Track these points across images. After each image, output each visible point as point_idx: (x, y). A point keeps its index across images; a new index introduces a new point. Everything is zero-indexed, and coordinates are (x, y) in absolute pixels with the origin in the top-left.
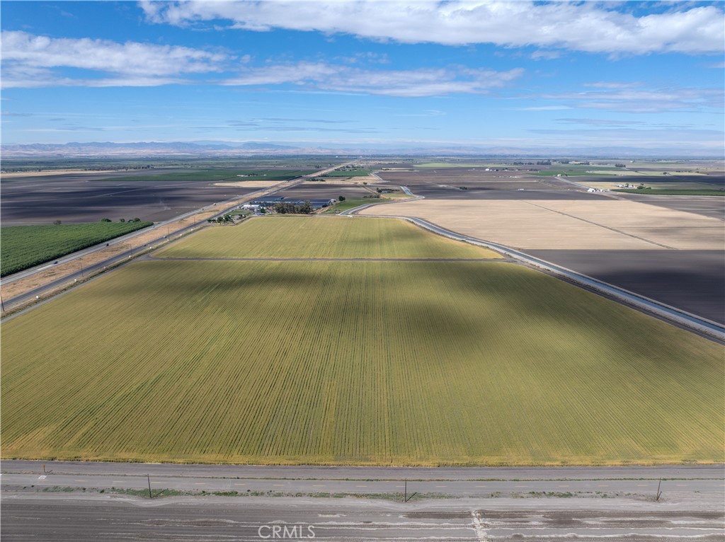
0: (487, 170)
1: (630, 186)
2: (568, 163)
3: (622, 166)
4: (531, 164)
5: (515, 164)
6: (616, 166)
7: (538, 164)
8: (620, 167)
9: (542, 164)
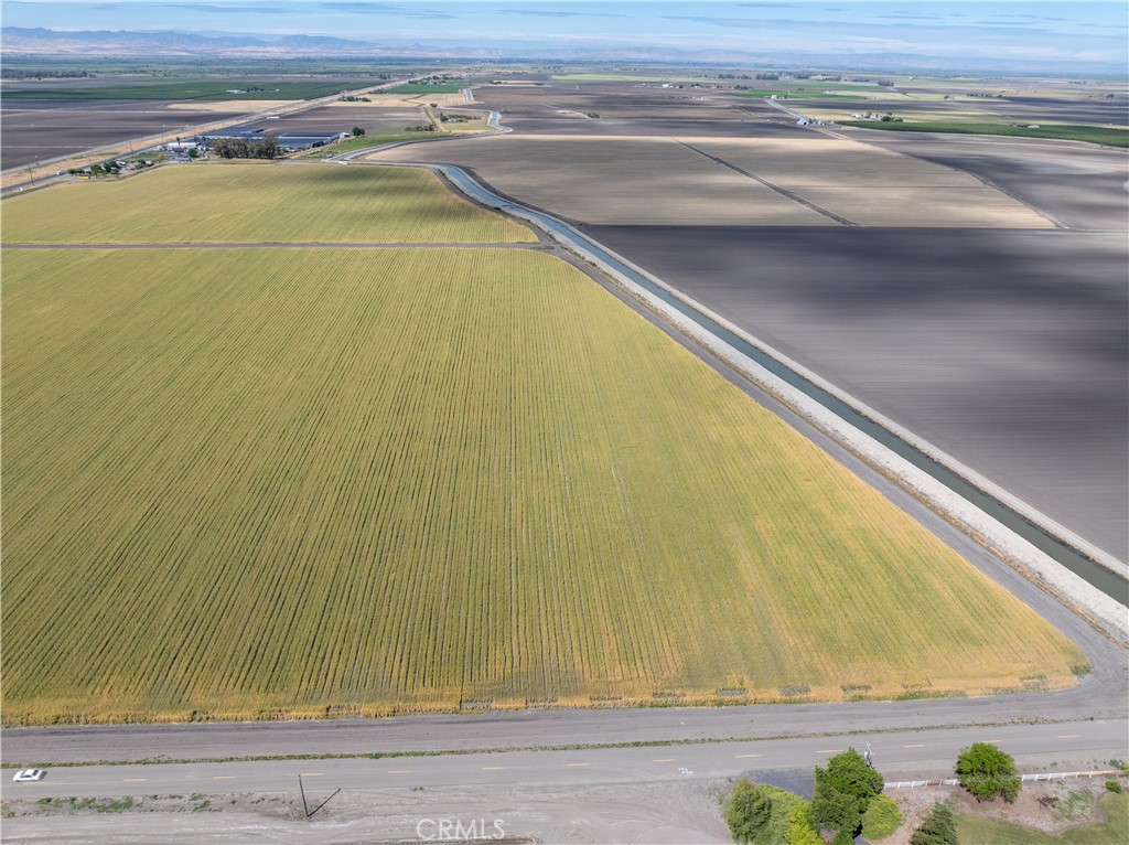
0: (665, 86)
1: (873, 117)
2: (807, 78)
3: (888, 84)
4: (746, 78)
5: (721, 77)
6: (880, 84)
7: (758, 78)
8: (884, 85)
9: (765, 78)
